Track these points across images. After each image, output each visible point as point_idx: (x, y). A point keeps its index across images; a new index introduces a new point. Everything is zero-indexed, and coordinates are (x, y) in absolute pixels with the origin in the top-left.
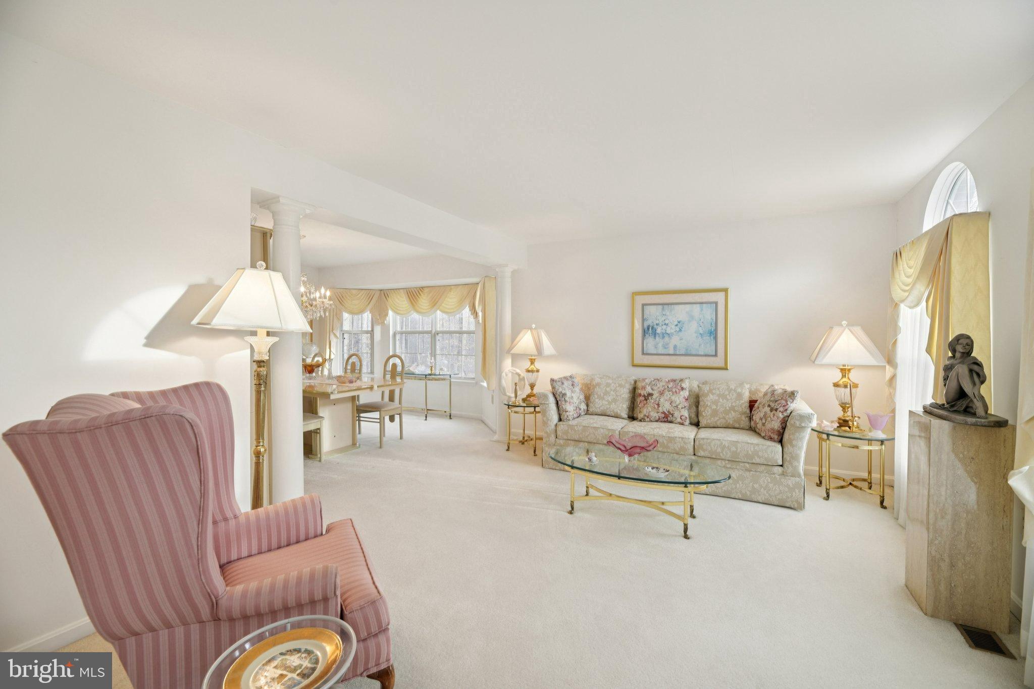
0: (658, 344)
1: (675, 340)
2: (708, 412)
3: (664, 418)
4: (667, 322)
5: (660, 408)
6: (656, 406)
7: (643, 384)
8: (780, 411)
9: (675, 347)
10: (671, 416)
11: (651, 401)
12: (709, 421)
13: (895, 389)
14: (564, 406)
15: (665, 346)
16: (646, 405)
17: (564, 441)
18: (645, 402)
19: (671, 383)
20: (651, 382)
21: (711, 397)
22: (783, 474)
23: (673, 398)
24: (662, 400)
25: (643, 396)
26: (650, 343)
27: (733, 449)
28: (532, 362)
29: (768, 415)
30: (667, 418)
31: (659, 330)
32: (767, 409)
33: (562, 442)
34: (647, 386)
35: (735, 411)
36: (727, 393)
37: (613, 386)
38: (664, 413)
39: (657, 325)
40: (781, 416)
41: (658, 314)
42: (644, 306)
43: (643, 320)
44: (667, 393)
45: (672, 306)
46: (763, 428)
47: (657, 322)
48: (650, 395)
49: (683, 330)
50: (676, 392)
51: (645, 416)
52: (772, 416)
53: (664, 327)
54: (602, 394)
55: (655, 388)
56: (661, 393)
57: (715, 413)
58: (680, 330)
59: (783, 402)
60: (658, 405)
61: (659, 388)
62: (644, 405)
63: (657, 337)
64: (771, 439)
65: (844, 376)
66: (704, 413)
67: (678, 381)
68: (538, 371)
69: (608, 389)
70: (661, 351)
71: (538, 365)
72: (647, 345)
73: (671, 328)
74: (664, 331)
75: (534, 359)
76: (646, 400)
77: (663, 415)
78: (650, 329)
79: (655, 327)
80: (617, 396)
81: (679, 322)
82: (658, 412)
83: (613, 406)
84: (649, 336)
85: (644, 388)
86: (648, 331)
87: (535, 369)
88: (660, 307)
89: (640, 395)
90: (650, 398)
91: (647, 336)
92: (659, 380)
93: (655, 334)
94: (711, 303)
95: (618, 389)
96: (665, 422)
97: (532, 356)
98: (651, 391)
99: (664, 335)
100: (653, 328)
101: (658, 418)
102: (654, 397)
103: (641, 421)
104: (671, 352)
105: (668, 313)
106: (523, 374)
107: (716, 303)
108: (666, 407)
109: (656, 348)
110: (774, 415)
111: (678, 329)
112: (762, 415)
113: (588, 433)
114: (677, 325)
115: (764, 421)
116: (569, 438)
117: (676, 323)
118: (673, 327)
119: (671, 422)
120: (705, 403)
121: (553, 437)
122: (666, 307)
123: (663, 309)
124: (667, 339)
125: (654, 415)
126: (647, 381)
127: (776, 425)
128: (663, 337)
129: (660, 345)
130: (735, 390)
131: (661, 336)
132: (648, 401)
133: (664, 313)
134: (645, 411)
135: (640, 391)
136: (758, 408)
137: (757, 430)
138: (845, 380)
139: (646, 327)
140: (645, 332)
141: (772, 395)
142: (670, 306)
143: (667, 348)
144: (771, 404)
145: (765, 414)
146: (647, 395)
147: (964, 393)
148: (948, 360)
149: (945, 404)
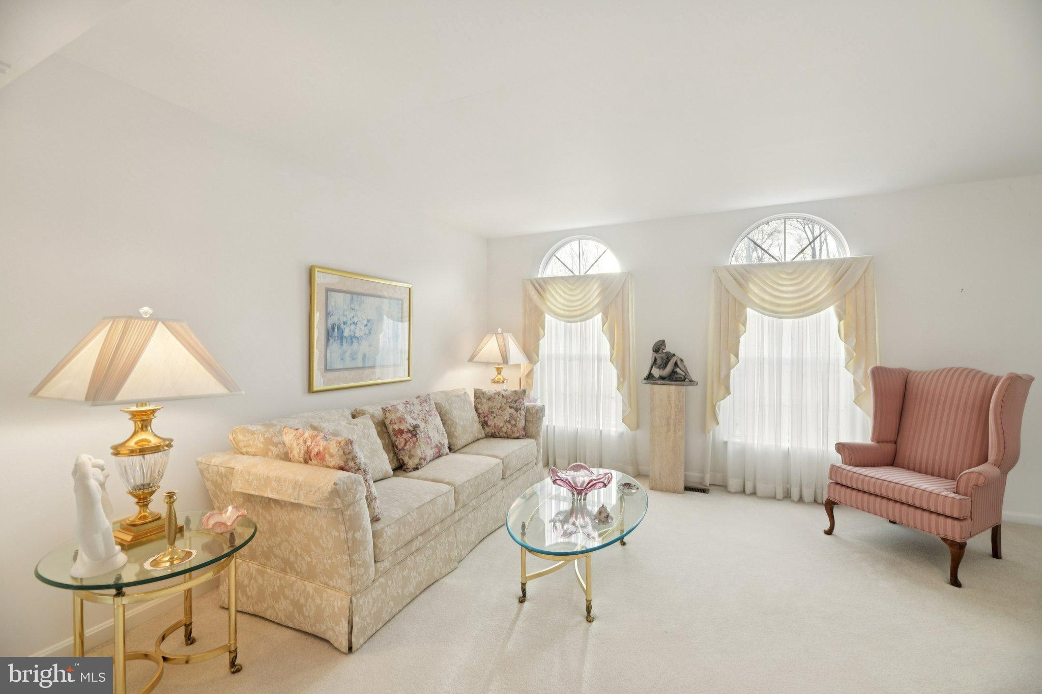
0: (344, 353)
1: (364, 346)
2: (459, 429)
3: (436, 453)
4: (355, 320)
6: (429, 440)
8: (522, 409)
9: (364, 356)
10: (440, 448)
11: (421, 435)
13: (532, 379)
15: (353, 357)
16: (417, 444)
17: (391, 558)
18: (414, 439)
20: (405, 408)
21: (455, 413)
22: (536, 464)
24: (430, 430)
25: (407, 432)
26: (335, 351)
28: (143, 420)
29: (515, 416)
30: (439, 453)
31: (346, 333)
33: (387, 564)
34: (405, 416)
35: (475, 422)
36: (463, 404)
37: (358, 430)
38: (437, 446)
39: (345, 323)
40: (524, 414)
41: (345, 307)
42: (329, 292)
43: (328, 314)
44: (430, 418)
45: (363, 297)
46: (515, 429)
47: (345, 319)
48: (416, 427)
49: (372, 332)
50: (433, 416)
51: (421, 459)
52: (519, 416)
53: (353, 327)
55: (415, 416)
56: (426, 422)
57: (464, 428)
58: (370, 332)
59: (521, 400)
60: (429, 437)
61: (418, 415)
62: (415, 443)
63: (344, 340)
64: (522, 437)
65: (499, 374)
66: (455, 433)
67: (428, 401)
68: (168, 445)
70: (348, 363)
71: (162, 426)
72: (331, 356)
73: (360, 329)
74: (352, 334)
75: (154, 411)
76: (414, 436)
78: (336, 330)
79: (342, 326)
81: (368, 321)
82: (432, 448)
83: (377, 463)
84: (335, 340)
85: (401, 420)
86: (334, 333)
87: (154, 441)
88: (349, 296)
89: (401, 432)
90: (418, 432)
91: (332, 340)
92: (411, 404)
93: (341, 338)
94: (398, 299)
95: (366, 432)
96: (436, 458)
97: (143, 403)
98: (414, 423)
99: (353, 339)
100: (339, 328)
101: (433, 455)
102: (421, 428)
103: (416, 469)
104: (360, 364)
105: (357, 308)
107: (402, 300)
108: (435, 437)
109: (342, 359)
110: (520, 414)
111: (367, 332)
112: (506, 417)
114: (366, 326)
115: (513, 422)
116: (400, 545)
117: (365, 322)
118: (363, 327)
119: (441, 456)
120: (454, 421)
121: (372, 568)
122: (355, 297)
123: (352, 300)
124: (355, 345)
125: (430, 453)
126: (399, 408)
127: (522, 423)
128: (352, 342)
129: (348, 354)
131: (349, 341)
132: (417, 436)
133: (353, 306)
134: (418, 453)
135: (396, 427)
136: (492, 412)
137: (501, 434)
138: (499, 377)
139: (330, 326)
140: (329, 335)
141: (503, 396)
142: (360, 296)
143: (356, 358)
144: (512, 405)
145: (511, 416)
146: (412, 429)
147: (673, 372)
148: (655, 354)
149: (662, 378)
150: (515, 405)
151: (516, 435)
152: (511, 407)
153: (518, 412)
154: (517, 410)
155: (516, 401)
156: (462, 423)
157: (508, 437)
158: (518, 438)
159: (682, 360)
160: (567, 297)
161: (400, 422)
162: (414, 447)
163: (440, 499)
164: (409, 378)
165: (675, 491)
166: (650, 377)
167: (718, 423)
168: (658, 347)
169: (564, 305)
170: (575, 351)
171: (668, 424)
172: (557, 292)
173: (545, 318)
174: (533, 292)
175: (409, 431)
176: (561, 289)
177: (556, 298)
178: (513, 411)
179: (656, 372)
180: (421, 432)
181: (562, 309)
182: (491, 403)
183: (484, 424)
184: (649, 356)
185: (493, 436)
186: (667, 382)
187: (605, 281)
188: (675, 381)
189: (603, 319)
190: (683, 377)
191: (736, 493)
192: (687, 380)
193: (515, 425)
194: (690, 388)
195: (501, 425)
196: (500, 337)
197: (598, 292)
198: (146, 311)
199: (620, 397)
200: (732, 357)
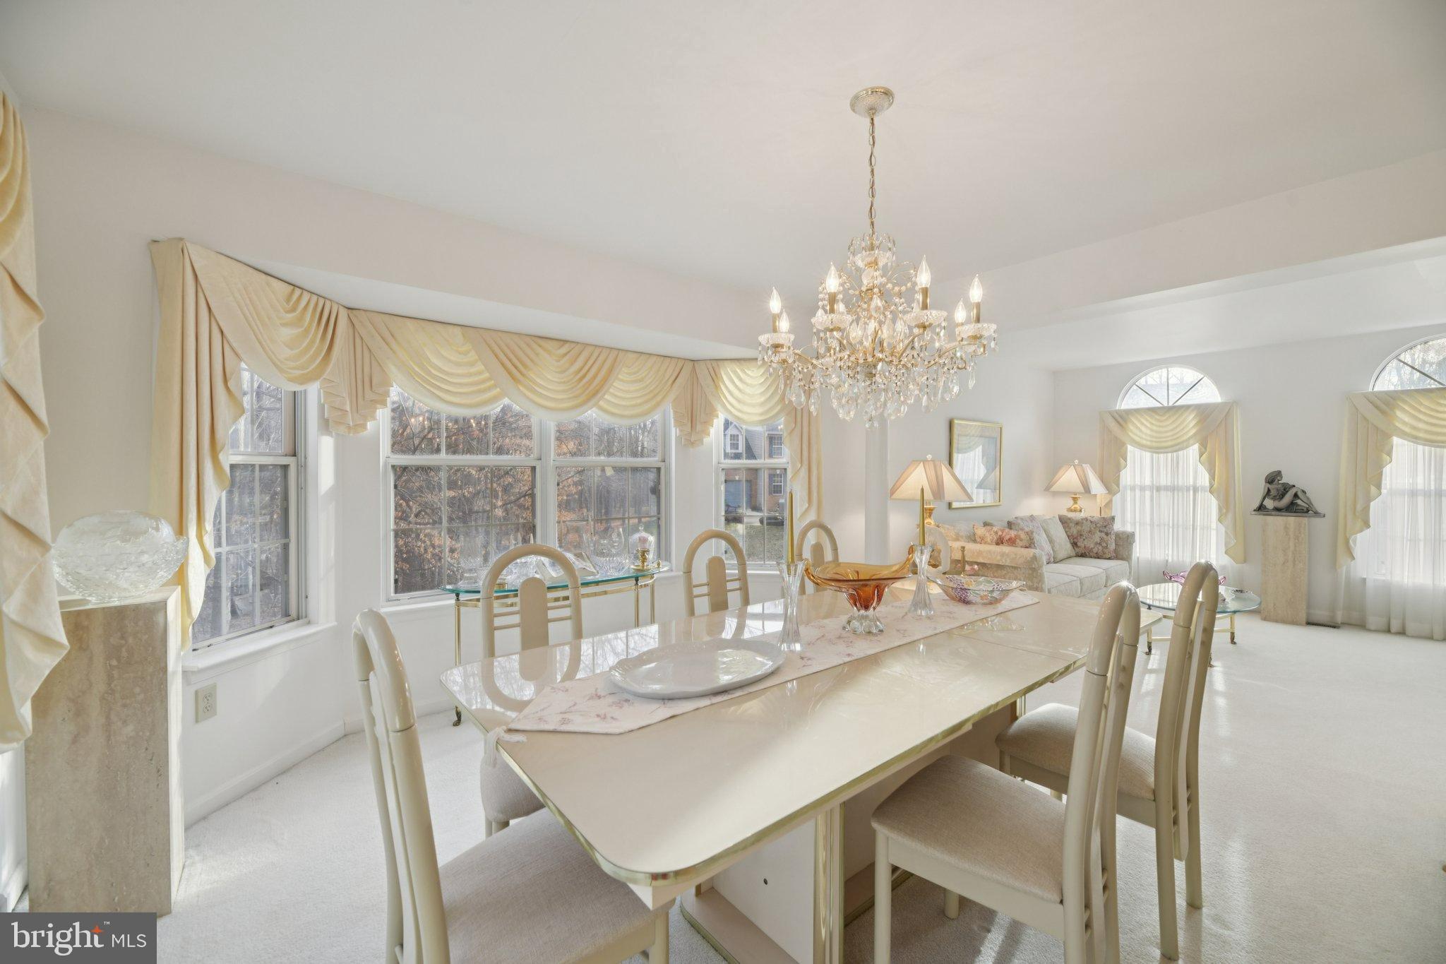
2: (1059, 545)
8: (1112, 533)
12: (1063, 554)
19: (1033, 521)
23: (1043, 536)
28: (930, 512)
29: (1105, 539)
35: (1066, 541)
40: (1114, 537)
44: (1039, 532)
50: (1039, 528)
52: (1110, 539)
55: (1030, 529)
56: (1035, 533)
64: (1113, 558)
65: (1075, 503)
112: (1096, 540)
115: (1104, 545)
127: (1113, 545)
136: (1081, 535)
137: (1091, 554)
138: (1076, 506)
141: (1091, 522)
144: (1101, 529)
145: (1102, 539)
147: (1292, 504)
148: (1268, 485)
149: (1277, 509)
150: (1104, 530)
152: (1101, 531)
153: (1108, 536)
154: (1107, 534)
155: (1105, 527)
157: (1098, 557)
158: (1109, 559)
159: (1304, 492)
160: (1155, 428)
164: (998, 504)
165: (1294, 622)
166: (1261, 508)
167: (1353, 558)
168: (1272, 478)
169: (1150, 436)
170: (1165, 481)
171: (1285, 555)
172: (1143, 424)
173: (1127, 448)
174: (1112, 425)
176: (1147, 420)
177: (1141, 429)
178: (1103, 535)
179: (1269, 503)
181: (1147, 440)
182: (1079, 528)
183: (1074, 544)
184: (1261, 487)
185: (1083, 555)
186: (1284, 514)
187: (1204, 411)
188: (1295, 512)
189: (1200, 449)
190: (1305, 509)
191: (1377, 631)
192: (1310, 512)
193: (1107, 547)
194: (1316, 521)
195: (1092, 546)
196: (1079, 469)
197: (1194, 422)
198: (929, 457)
199: (1223, 529)
200: (1373, 489)
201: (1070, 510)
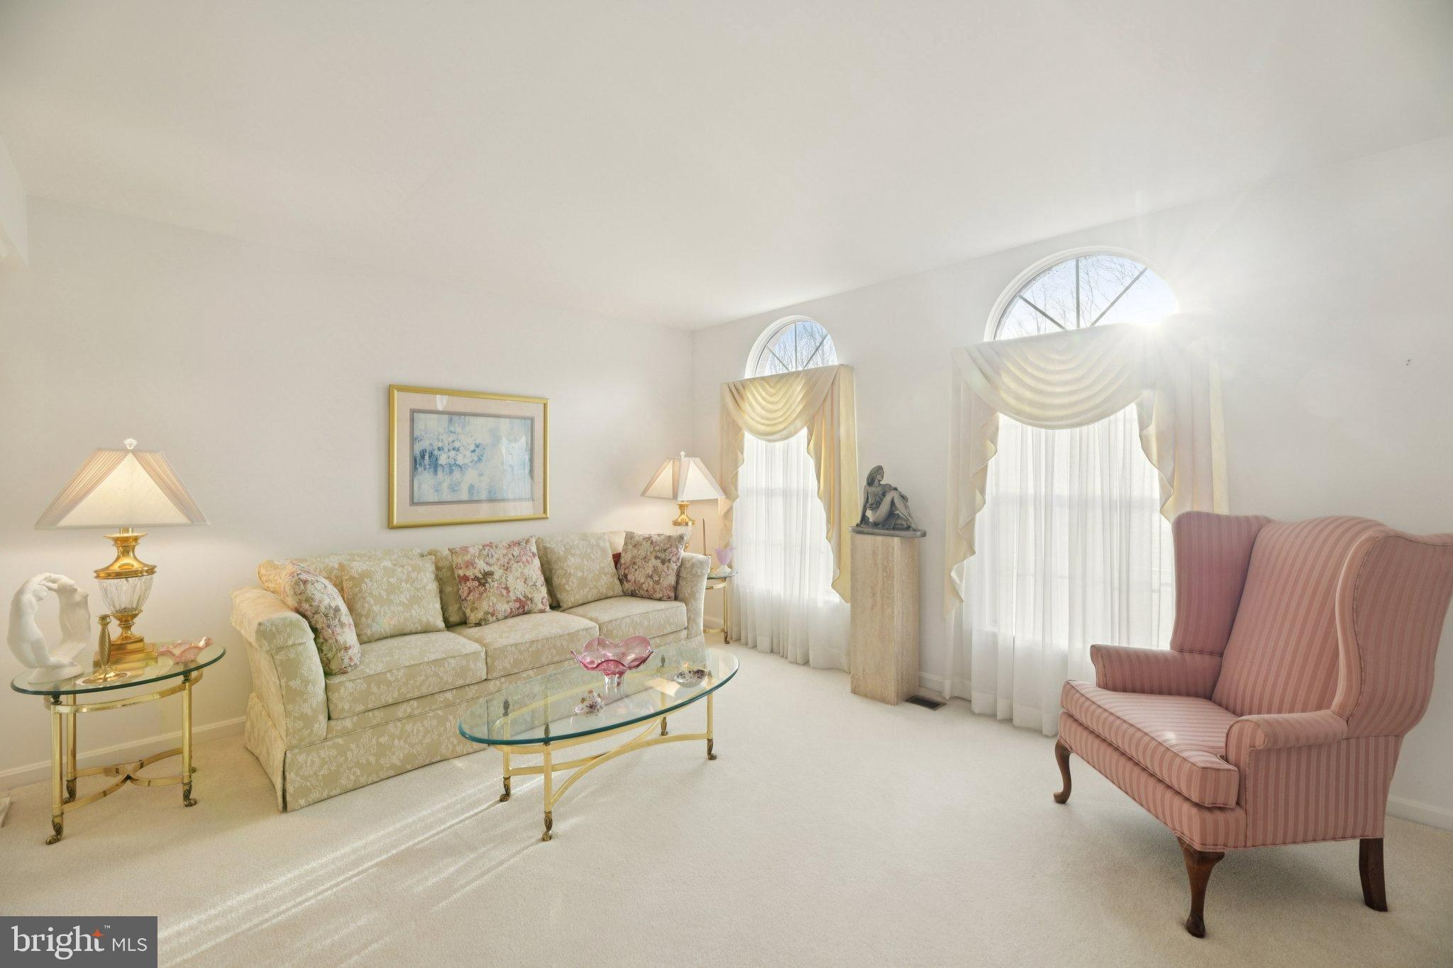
0: (440, 484)
1: (471, 476)
2: (573, 583)
3: (518, 609)
4: (457, 444)
5: (511, 594)
6: (504, 592)
7: (467, 558)
8: (673, 562)
9: (471, 488)
10: (529, 602)
11: (493, 584)
12: (577, 597)
13: (731, 521)
14: (339, 638)
15: (453, 488)
16: (485, 594)
17: (355, 718)
18: (482, 589)
19: (516, 549)
20: (481, 551)
21: (572, 561)
22: (688, 637)
23: (526, 571)
24: (510, 579)
25: (473, 580)
26: (426, 481)
27: (646, 623)
28: (126, 546)
29: (661, 570)
30: (523, 609)
31: (443, 459)
32: (654, 562)
33: (348, 724)
34: (477, 560)
35: (606, 574)
36: (589, 550)
37: (403, 572)
38: (518, 600)
39: (439, 449)
40: (676, 568)
41: (441, 430)
42: (415, 414)
43: (413, 439)
44: (515, 565)
45: (467, 418)
46: (657, 587)
47: (440, 444)
48: (488, 574)
49: (483, 459)
50: (528, 561)
51: (487, 613)
52: (667, 570)
53: (452, 453)
54: (384, 594)
55: (492, 561)
56: (507, 568)
57: (583, 582)
58: (480, 460)
59: (674, 549)
60: (507, 589)
61: (498, 560)
62: (481, 594)
63: (440, 470)
64: (669, 598)
65: (682, 513)
66: (567, 586)
67: (524, 544)
68: (151, 571)
69: (393, 580)
70: (446, 496)
71: (145, 553)
72: (419, 488)
73: (464, 456)
74: (452, 462)
75: (136, 539)
76: (484, 585)
77: (517, 605)
78: (427, 457)
79: (436, 452)
80: (418, 590)
81: (477, 446)
82: (508, 602)
83: (416, 612)
84: (425, 469)
85: (470, 564)
86: (423, 460)
87: (136, 566)
88: (446, 417)
89: (466, 579)
90: (489, 580)
91: (420, 469)
92: (491, 547)
93: (435, 465)
94: (524, 418)
95: (414, 575)
96: (519, 615)
98: (487, 569)
99: (453, 467)
100: (431, 455)
101: (509, 611)
102: (496, 576)
103: (478, 624)
104: (465, 496)
105: (459, 430)
106: (89, 586)
107: (532, 420)
108: (518, 589)
109: (437, 491)
110: (671, 567)
111: (476, 458)
112: (650, 571)
113: (423, 678)
114: (474, 451)
115: (656, 578)
116: (370, 706)
117: (472, 447)
118: (468, 454)
119: (529, 612)
120: (566, 571)
121: (321, 724)
122: (455, 418)
123: (451, 421)
124: (457, 474)
125: (503, 608)
126: (472, 550)
127: (671, 580)
128: (451, 472)
129: (445, 485)
130: (598, 545)
131: (447, 469)
132: (487, 585)
133: (452, 429)
134: (485, 605)
135: (461, 573)
136: (634, 563)
137: (642, 592)
138: (681, 517)
139: (418, 453)
140: (416, 462)
141: (652, 543)
142: (463, 417)
143: (457, 490)
144: (659, 554)
145: (655, 569)
146: (480, 576)
147: (892, 514)
148: (868, 488)
149: (876, 525)
150: (662, 556)
151: (658, 595)
152: (657, 558)
153: (665, 566)
154: (663, 562)
155: (665, 550)
156: (580, 574)
157: (650, 598)
158: (660, 600)
159: (903, 497)
160: (764, 403)
161: (467, 567)
162: (479, 598)
163: (453, 661)
164: (544, 516)
165: (883, 700)
166: (863, 523)
167: (960, 603)
168: (874, 478)
169: (762, 418)
170: (779, 482)
171: (874, 594)
172: (756, 400)
173: (743, 435)
174: (729, 400)
175: (476, 579)
176: (761, 395)
177: (756, 405)
178: (658, 563)
179: (870, 516)
180: (493, 581)
181: (762, 424)
182: (635, 551)
183: (623, 579)
185: (633, 594)
186: (881, 531)
188: (896, 529)
189: (808, 434)
190: (903, 524)
191: (981, 715)
192: (913, 529)
193: (658, 582)
195: (642, 580)
196: (677, 463)
197: (801, 396)
198: (130, 443)
200: (978, 494)
201: (676, 523)
